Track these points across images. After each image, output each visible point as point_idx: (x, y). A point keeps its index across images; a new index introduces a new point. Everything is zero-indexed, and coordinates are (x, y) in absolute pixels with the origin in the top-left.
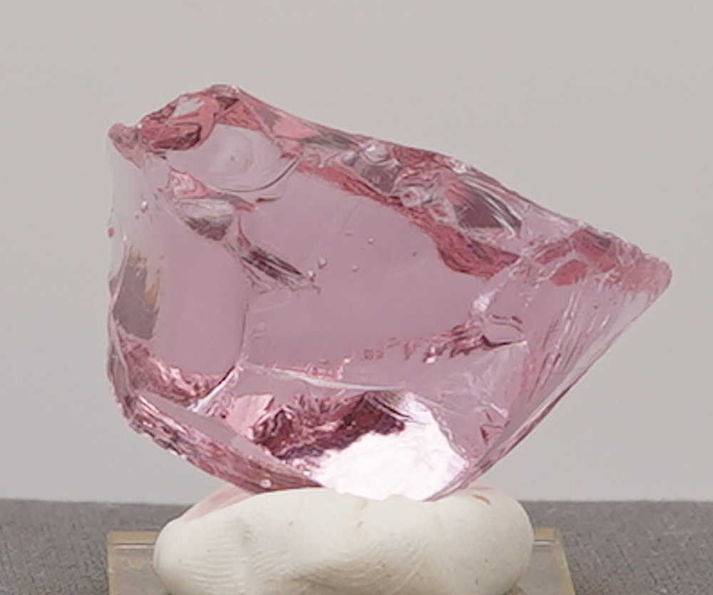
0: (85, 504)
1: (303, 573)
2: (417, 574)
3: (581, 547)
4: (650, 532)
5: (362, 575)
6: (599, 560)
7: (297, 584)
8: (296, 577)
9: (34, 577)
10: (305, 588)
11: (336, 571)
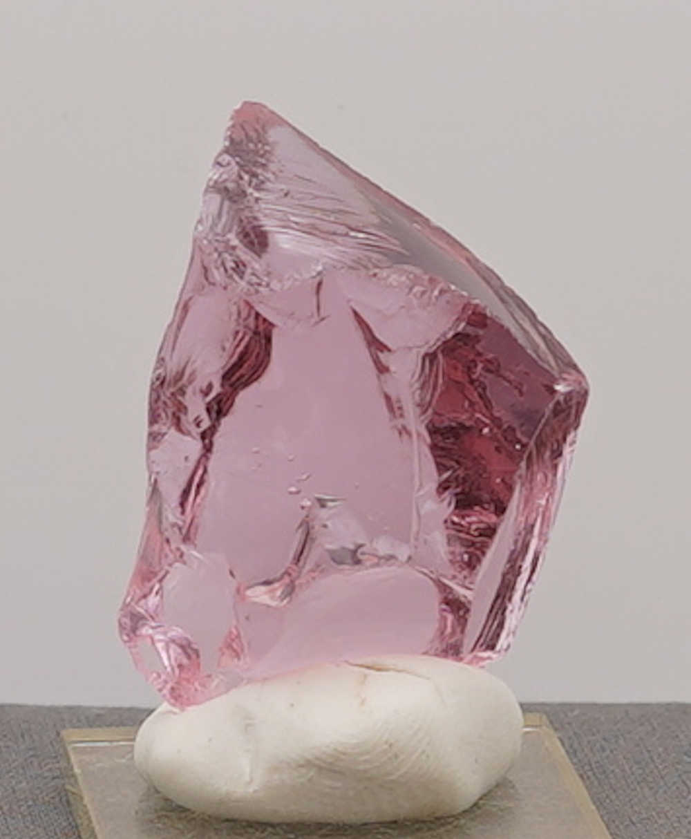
0: (70, 708)
1: (310, 757)
2: (423, 752)
3: (608, 752)
4: (682, 736)
5: (367, 757)
6: (627, 768)
7: (303, 771)
8: (302, 762)
9: (16, 788)
10: (312, 773)
11: (344, 754)
